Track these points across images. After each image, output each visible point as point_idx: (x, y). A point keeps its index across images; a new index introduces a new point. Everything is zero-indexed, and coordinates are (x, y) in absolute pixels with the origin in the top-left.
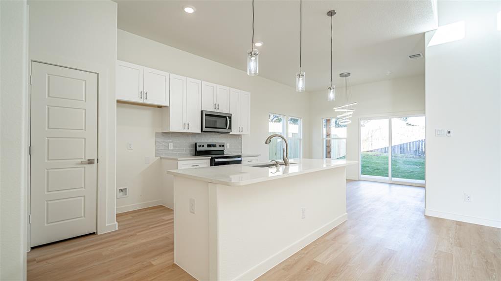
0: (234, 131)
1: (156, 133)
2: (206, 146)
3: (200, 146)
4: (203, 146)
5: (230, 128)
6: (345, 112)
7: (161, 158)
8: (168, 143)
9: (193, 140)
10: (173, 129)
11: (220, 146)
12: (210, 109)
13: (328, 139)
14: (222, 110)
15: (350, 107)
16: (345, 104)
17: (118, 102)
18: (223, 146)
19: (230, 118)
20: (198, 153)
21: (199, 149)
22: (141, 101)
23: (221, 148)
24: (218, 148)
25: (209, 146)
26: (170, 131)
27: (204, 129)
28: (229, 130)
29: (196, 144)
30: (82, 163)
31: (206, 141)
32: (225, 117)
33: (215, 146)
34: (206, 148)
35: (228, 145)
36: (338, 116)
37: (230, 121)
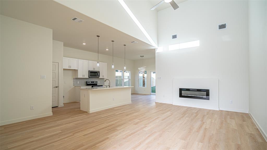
0: (101, 77)
1: (73, 78)
2: (90, 82)
3: (88, 82)
4: (89, 82)
5: (99, 76)
6: (142, 70)
7: (75, 86)
8: (77, 81)
9: (86, 80)
10: (79, 77)
11: (96, 82)
12: (92, 70)
13: (144, 79)
14: (96, 70)
15: (144, 68)
16: (142, 67)
17: (64, 69)
18: (97, 82)
19: (99, 72)
20: (88, 85)
21: (88, 83)
22: (69, 69)
23: (96, 83)
24: (95, 83)
25: (91, 82)
26: (78, 77)
27: (90, 77)
28: (99, 77)
29: (87, 82)
30: (55, 87)
31: (90, 80)
32: (97, 72)
33: (94, 82)
34: (90, 83)
35: (99, 82)
36: (140, 71)
37: (99, 74)
